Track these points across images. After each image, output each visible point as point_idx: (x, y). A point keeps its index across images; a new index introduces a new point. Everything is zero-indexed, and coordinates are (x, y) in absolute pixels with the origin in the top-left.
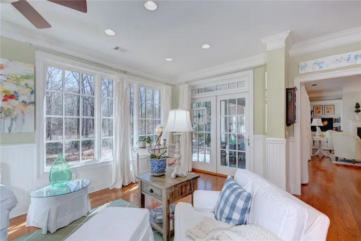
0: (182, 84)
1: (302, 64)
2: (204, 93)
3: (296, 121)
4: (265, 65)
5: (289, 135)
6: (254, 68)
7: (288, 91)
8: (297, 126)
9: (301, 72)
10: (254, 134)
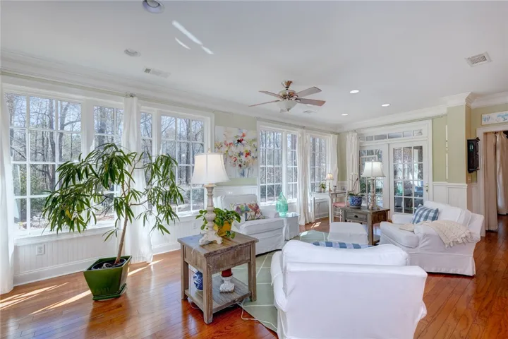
0: (348, 132)
1: (485, 116)
2: (374, 141)
3: (479, 167)
4: (446, 115)
5: (472, 181)
6: (432, 119)
7: (469, 142)
8: (480, 173)
9: (483, 123)
10: (433, 181)
